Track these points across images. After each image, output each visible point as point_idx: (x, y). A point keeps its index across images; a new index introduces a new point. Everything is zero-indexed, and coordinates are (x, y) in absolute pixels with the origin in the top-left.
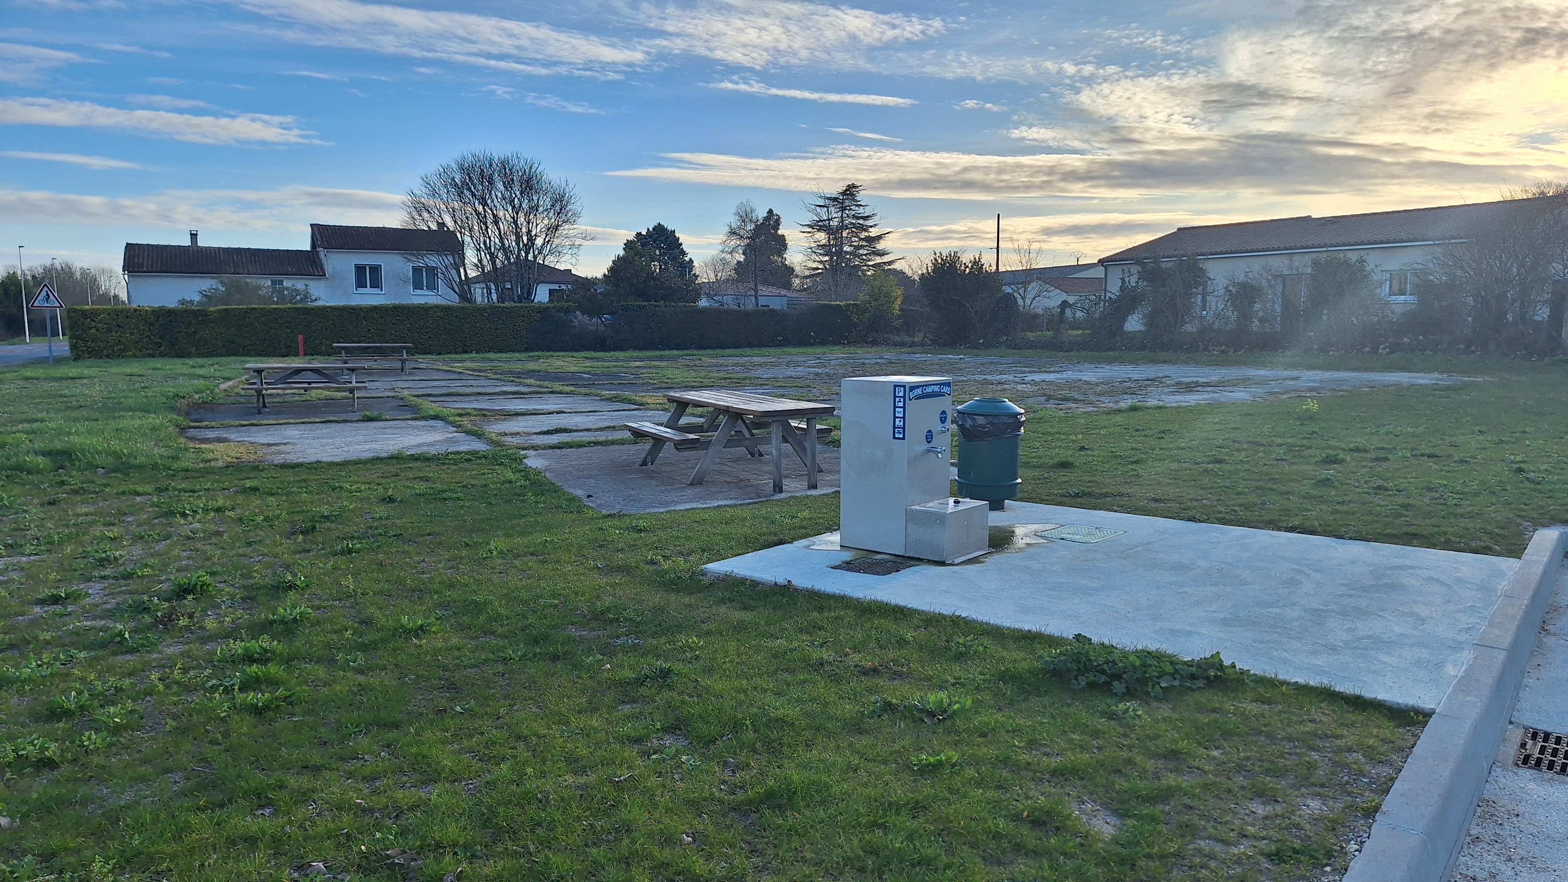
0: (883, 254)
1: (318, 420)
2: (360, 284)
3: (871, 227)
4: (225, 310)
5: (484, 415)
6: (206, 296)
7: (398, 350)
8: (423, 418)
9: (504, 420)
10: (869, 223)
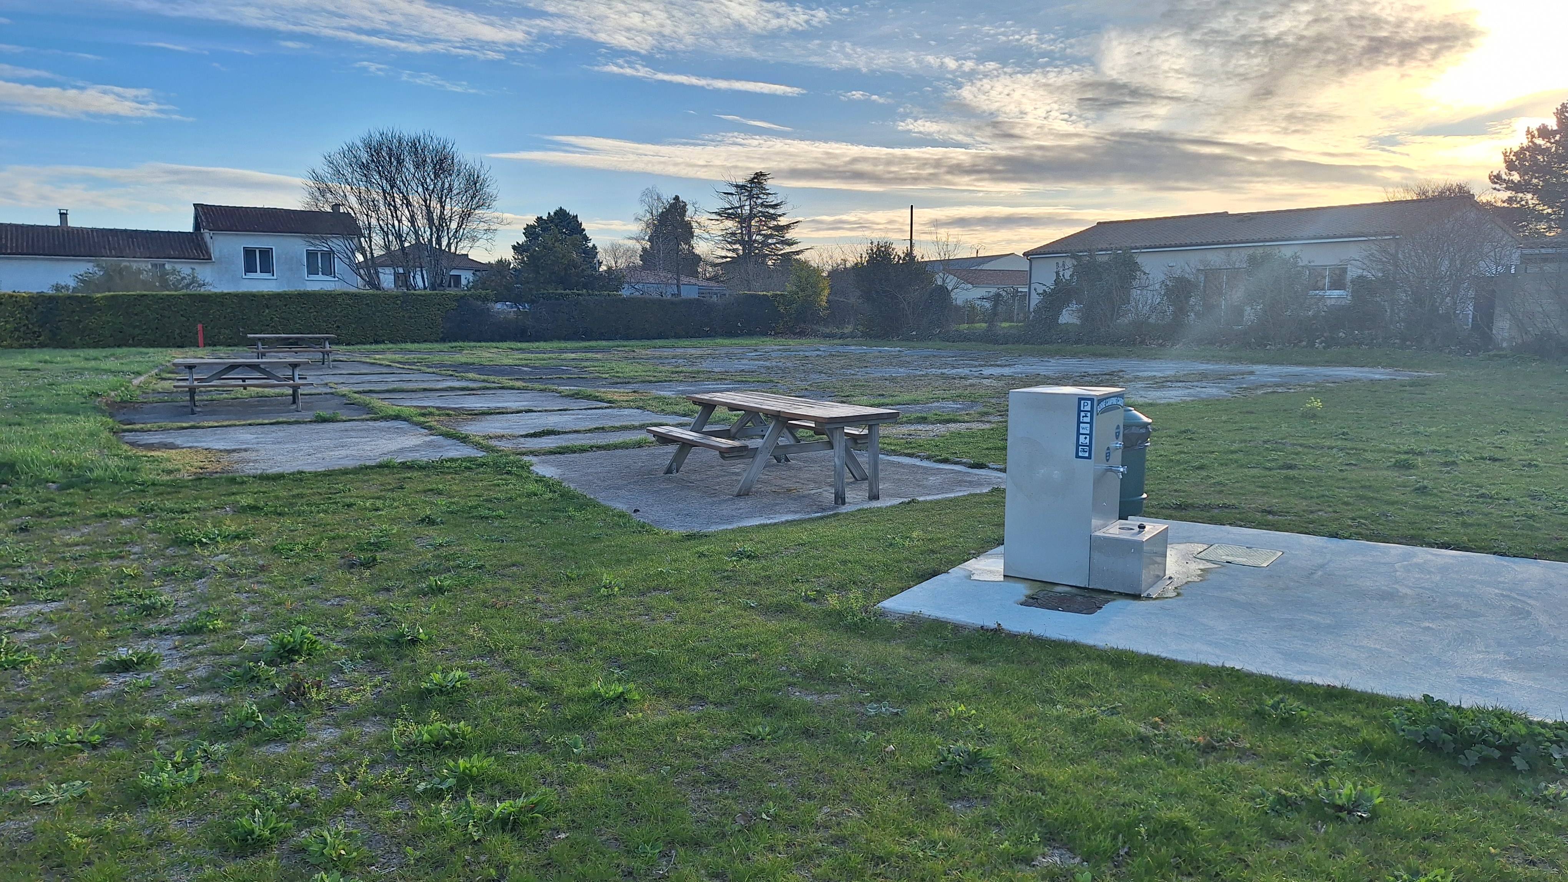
0: (792, 244)
1: (266, 421)
2: (250, 268)
3: (780, 216)
4: (113, 296)
5: (448, 415)
6: (82, 281)
7: (319, 342)
8: (382, 418)
9: (471, 420)
10: (779, 212)
